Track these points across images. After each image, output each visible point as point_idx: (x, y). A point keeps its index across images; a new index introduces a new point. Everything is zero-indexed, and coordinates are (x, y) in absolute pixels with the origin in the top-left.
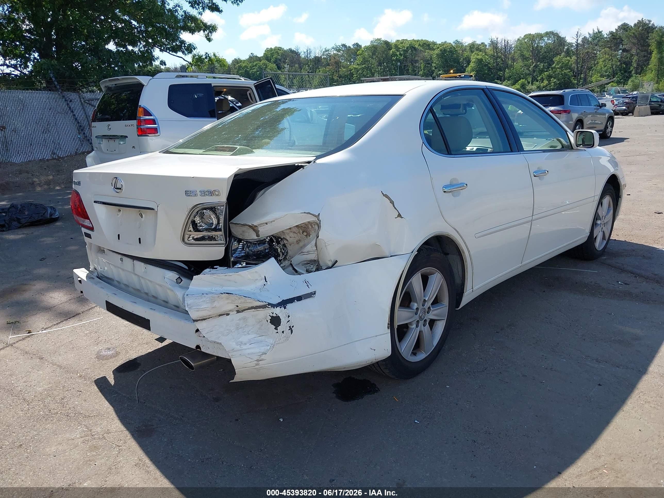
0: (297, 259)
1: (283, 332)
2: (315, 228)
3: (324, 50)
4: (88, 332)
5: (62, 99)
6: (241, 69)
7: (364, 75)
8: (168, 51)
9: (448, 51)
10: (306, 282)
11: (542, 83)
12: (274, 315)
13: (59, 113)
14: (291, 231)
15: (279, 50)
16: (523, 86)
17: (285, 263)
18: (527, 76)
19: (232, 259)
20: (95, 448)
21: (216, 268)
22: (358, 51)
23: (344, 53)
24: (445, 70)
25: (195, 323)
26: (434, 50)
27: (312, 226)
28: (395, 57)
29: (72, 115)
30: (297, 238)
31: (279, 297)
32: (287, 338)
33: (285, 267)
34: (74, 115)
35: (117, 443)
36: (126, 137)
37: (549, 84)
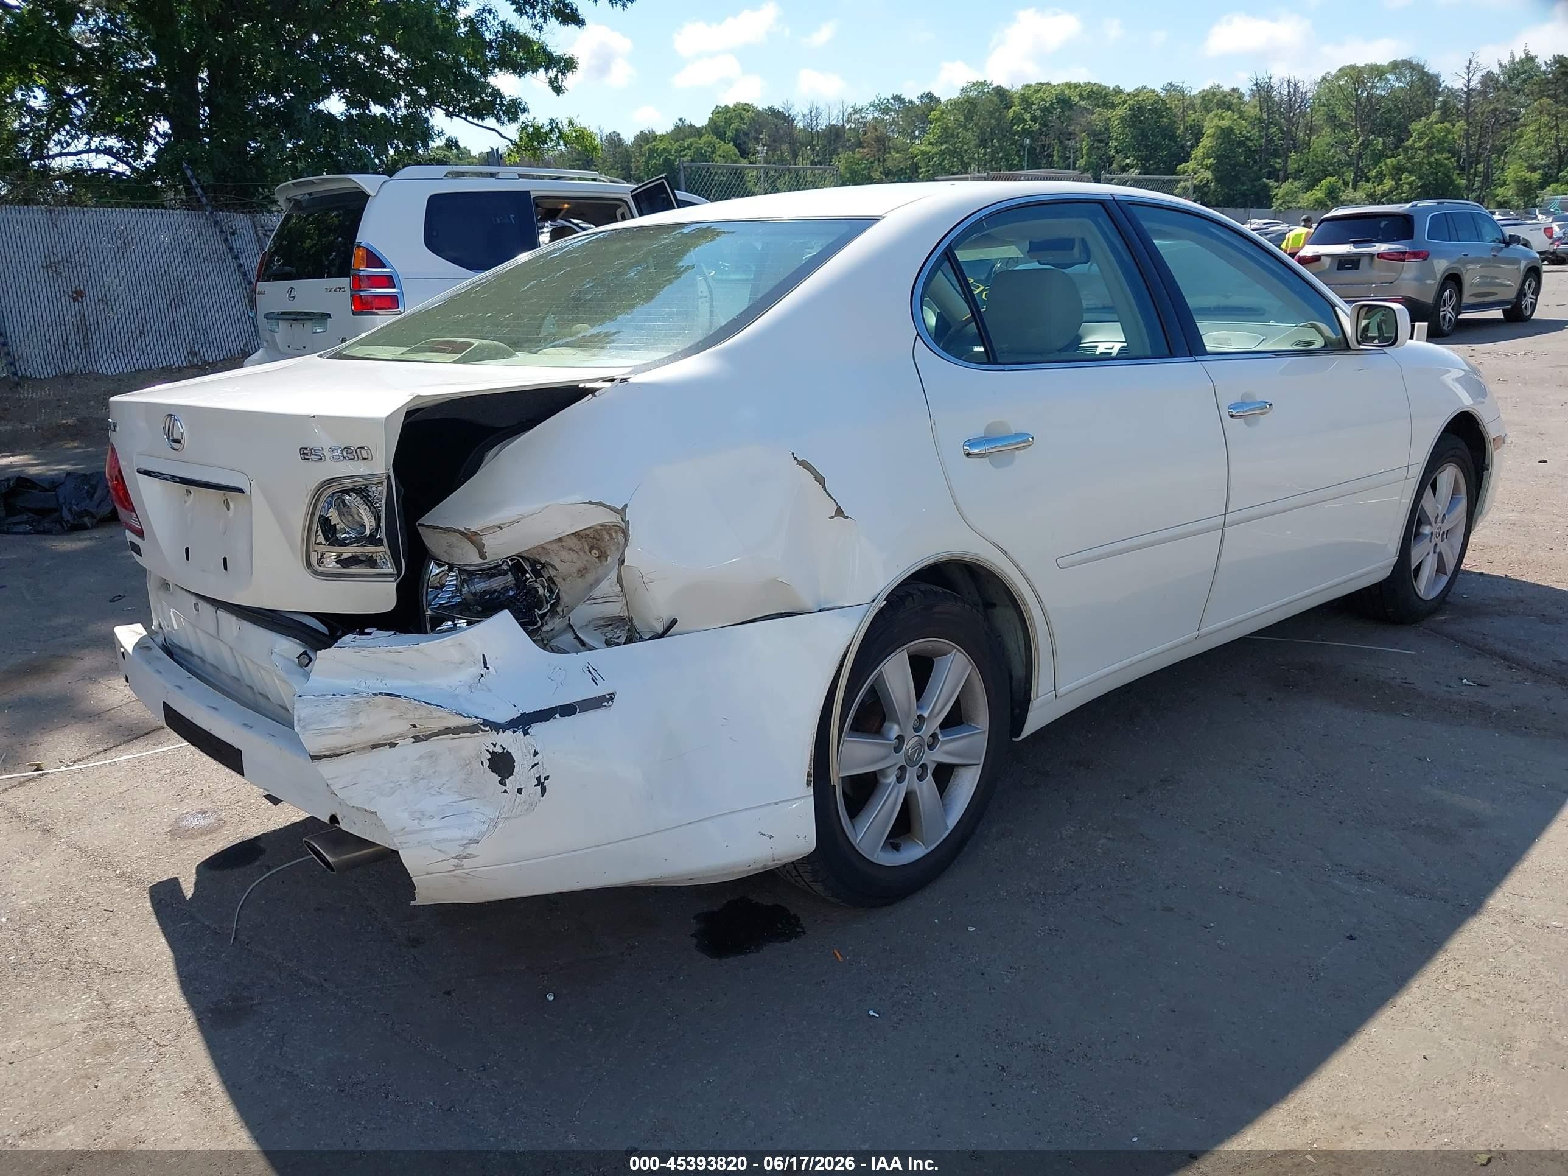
0: (582, 614)
1: (520, 791)
2: (618, 539)
3: (850, 110)
4: (168, 771)
5: (214, 229)
6: (655, 155)
7: (944, 169)
8: (463, 115)
9: (1149, 109)
10: (589, 671)
11: (1380, 186)
12: (499, 750)
13: (206, 261)
14: (563, 547)
15: (744, 110)
16: (1332, 192)
17: (554, 623)
18: (1342, 167)
19: (429, 613)
20: (109, 1047)
21: (369, 634)
22: (932, 113)
23: (898, 117)
24: (1139, 156)
25: (316, 762)
26: (1113, 106)
27: (610, 535)
28: (1021, 126)
29: (235, 265)
30: (579, 564)
31: (515, 706)
32: (532, 806)
33: (553, 632)
34: (240, 266)
35: (157, 1039)
36: (329, 316)
37: (1398, 186)
